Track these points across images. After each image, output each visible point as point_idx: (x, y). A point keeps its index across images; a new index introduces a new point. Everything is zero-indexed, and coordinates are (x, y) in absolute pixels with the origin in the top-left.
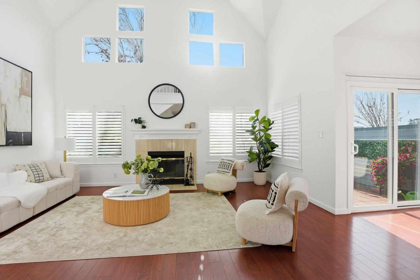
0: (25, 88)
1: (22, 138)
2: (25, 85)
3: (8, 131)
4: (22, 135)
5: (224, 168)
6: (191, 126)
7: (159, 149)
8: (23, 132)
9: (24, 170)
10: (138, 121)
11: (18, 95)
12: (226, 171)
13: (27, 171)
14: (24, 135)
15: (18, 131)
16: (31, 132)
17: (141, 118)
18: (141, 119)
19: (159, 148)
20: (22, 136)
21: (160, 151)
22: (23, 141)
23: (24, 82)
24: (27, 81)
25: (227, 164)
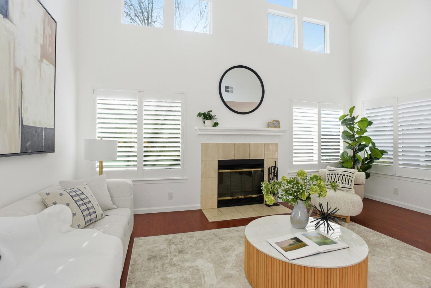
0: (47, 47)
1: (43, 139)
2: (48, 43)
3: (24, 124)
4: (43, 133)
5: (341, 182)
6: (275, 124)
7: (233, 157)
8: (44, 128)
9: (64, 205)
10: (207, 116)
11: (39, 58)
12: (347, 186)
13: (68, 205)
14: (45, 134)
15: (38, 126)
16: (53, 128)
17: (211, 111)
18: (211, 113)
19: (233, 154)
20: (43, 136)
21: (233, 159)
22: (44, 145)
23: (46, 36)
24: (50, 36)
25: (345, 176)
